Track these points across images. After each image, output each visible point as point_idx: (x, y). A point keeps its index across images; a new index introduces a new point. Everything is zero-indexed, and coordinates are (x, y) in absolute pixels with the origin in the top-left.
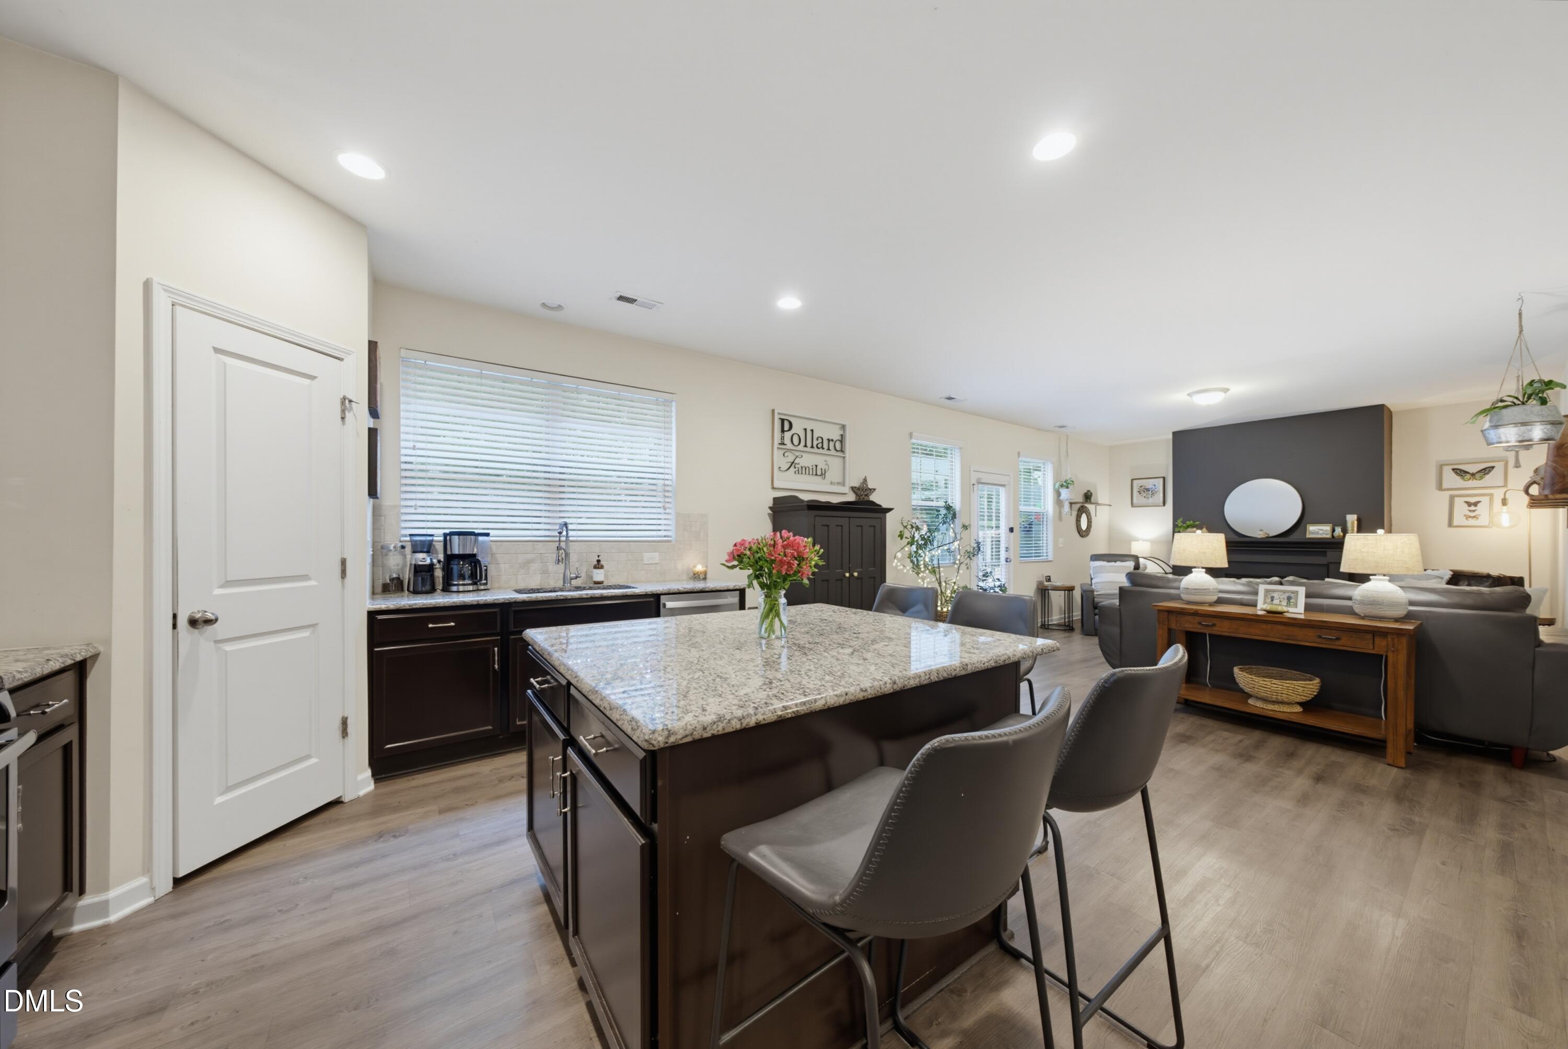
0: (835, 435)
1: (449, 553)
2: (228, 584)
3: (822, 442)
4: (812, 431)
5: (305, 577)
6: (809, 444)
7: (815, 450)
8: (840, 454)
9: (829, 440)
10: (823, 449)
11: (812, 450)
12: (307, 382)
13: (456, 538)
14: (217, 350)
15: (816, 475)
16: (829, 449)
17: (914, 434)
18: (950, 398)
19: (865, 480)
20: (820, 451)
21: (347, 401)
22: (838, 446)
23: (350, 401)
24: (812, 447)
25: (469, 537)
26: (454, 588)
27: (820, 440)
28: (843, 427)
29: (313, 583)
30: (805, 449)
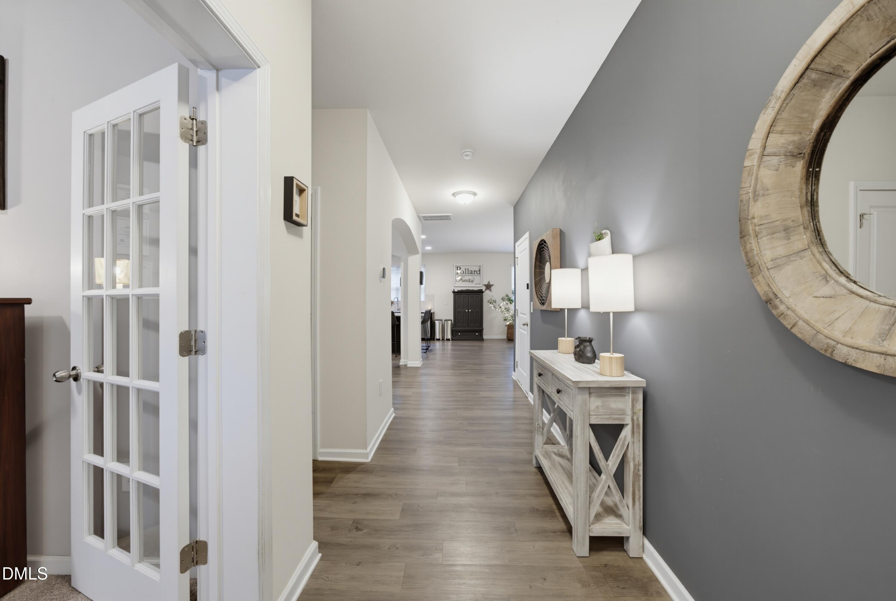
0: (477, 269)
3: (472, 272)
4: (468, 269)
6: (467, 273)
7: (469, 274)
8: (479, 275)
9: (474, 271)
10: (472, 273)
11: (468, 275)
15: (470, 282)
16: (474, 274)
19: (489, 282)
20: (471, 275)
22: (478, 272)
24: (468, 274)
27: (471, 271)
28: (480, 266)
30: (466, 275)
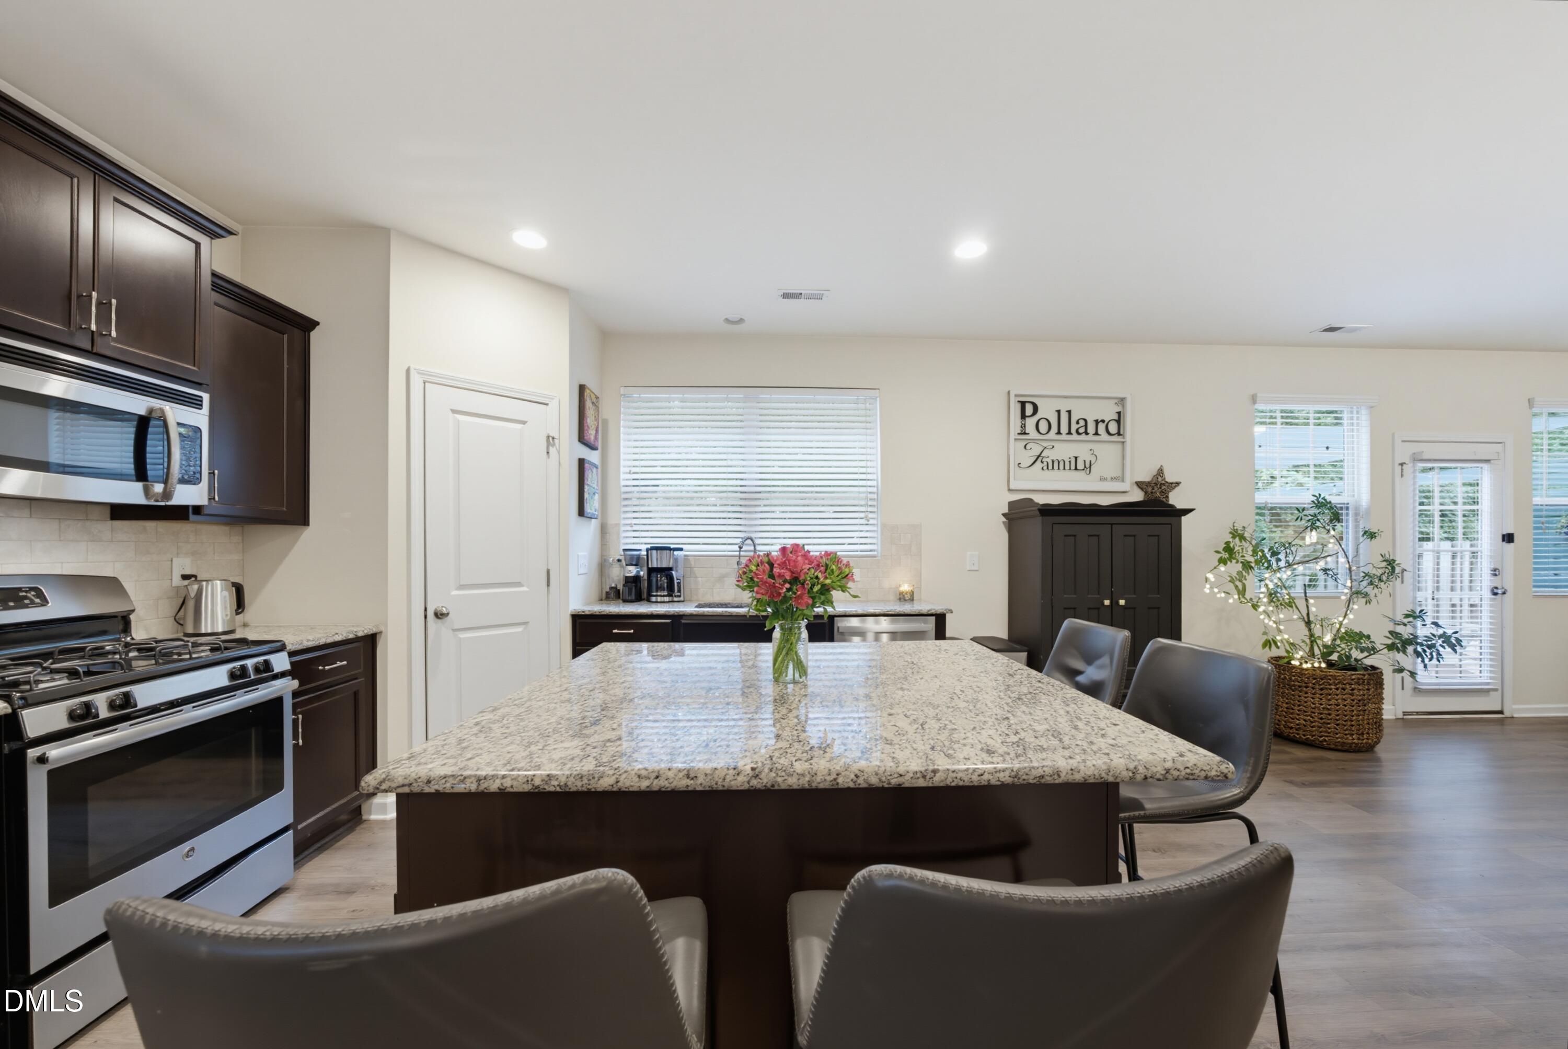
0: (1108, 413)
1: (650, 566)
2: (462, 587)
3: (1086, 426)
4: (1069, 412)
5: (519, 584)
6: (1064, 429)
7: (1075, 436)
8: (1115, 438)
9: (1097, 422)
10: (1086, 433)
11: (1069, 437)
12: (519, 426)
13: (654, 552)
14: (454, 411)
15: (1076, 469)
16: (1096, 434)
17: (1258, 395)
18: (1331, 329)
19: (1160, 472)
20: (1083, 437)
21: (551, 439)
22: (1113, 428)
23: (553, 438)
24: (1069, 433)
25: (665, 552)
26: (654, 599)
27: (1082, 423)
28: (1122, 401)
29: (524, 589)
30: (1059, 437)
